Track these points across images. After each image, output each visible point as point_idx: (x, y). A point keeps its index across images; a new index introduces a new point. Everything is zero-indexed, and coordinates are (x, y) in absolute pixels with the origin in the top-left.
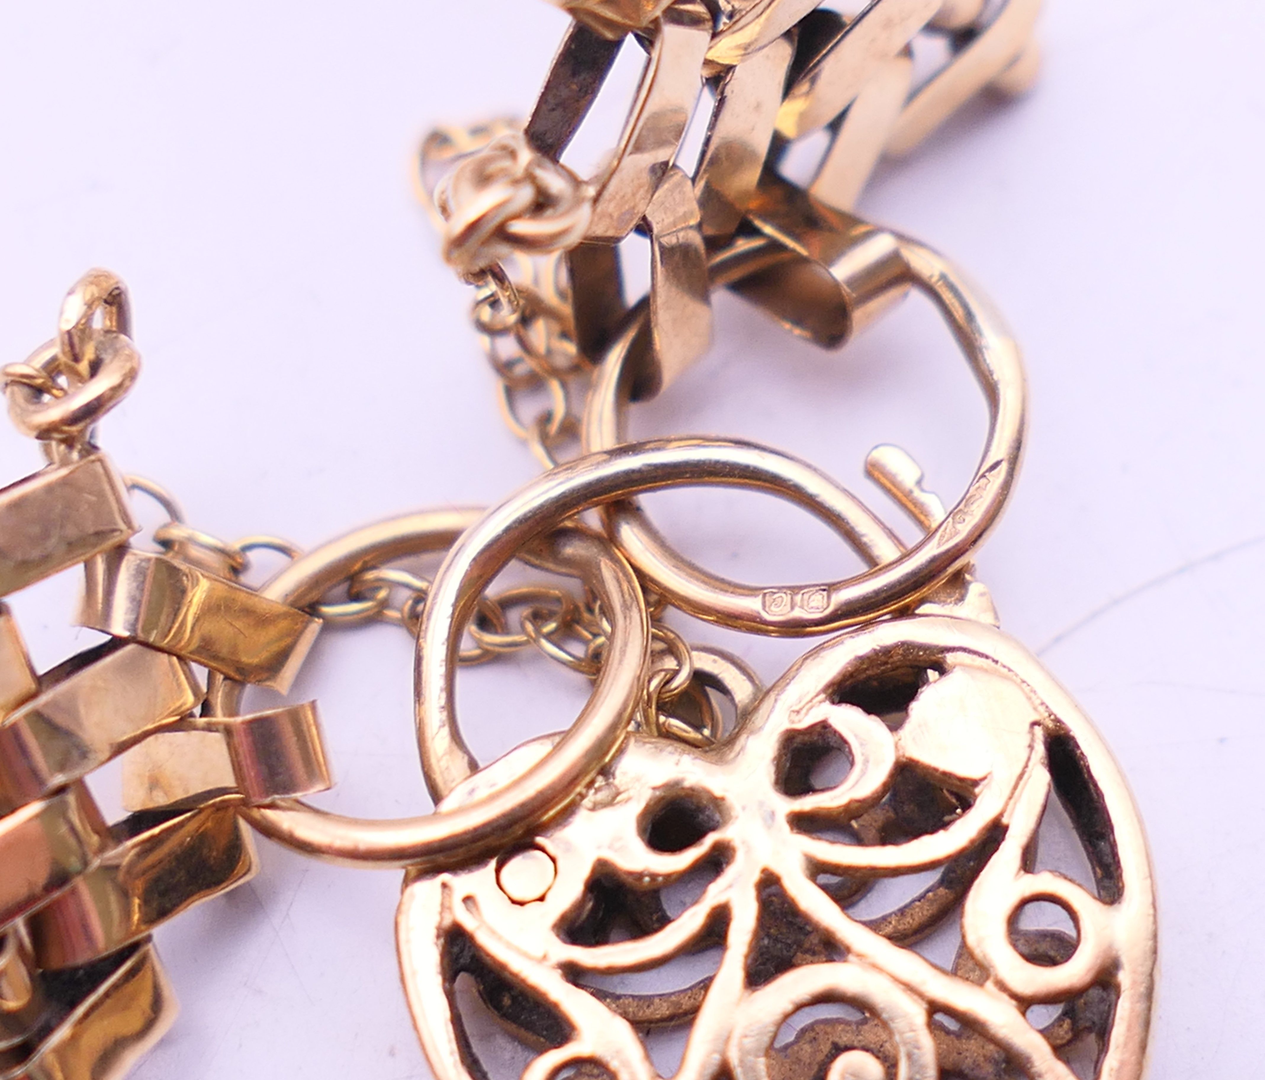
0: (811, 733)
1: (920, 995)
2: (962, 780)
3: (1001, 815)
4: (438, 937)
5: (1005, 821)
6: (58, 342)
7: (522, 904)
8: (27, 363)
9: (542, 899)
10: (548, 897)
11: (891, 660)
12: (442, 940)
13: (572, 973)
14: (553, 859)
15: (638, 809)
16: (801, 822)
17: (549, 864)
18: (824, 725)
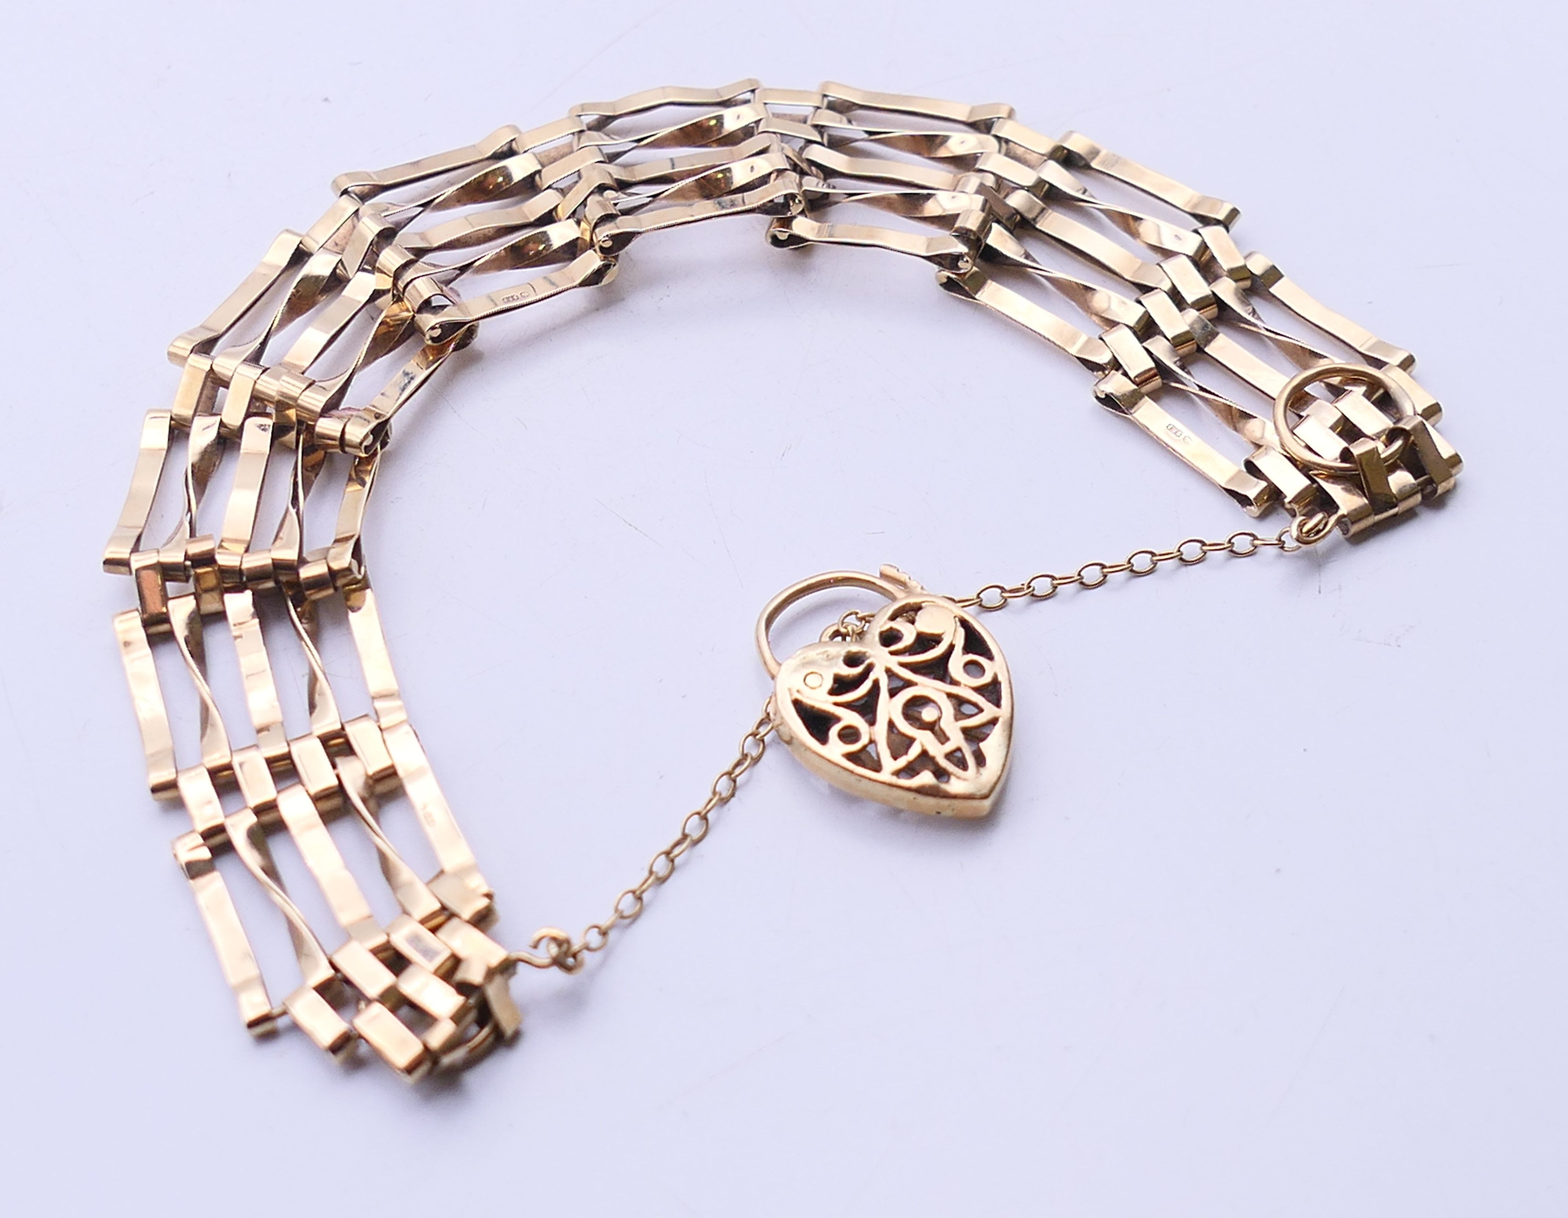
2: (937, 635)
3: (952, 641)
5: (953, 643)
7: (815, 689)
10: (822, 686)
11: (905, 609)
12: (792, 704)
13: (836, 704)
14: (821, 675)
15: (842, 658)
16: (892, 653)
17: (820, 677)
18: (891, 628)
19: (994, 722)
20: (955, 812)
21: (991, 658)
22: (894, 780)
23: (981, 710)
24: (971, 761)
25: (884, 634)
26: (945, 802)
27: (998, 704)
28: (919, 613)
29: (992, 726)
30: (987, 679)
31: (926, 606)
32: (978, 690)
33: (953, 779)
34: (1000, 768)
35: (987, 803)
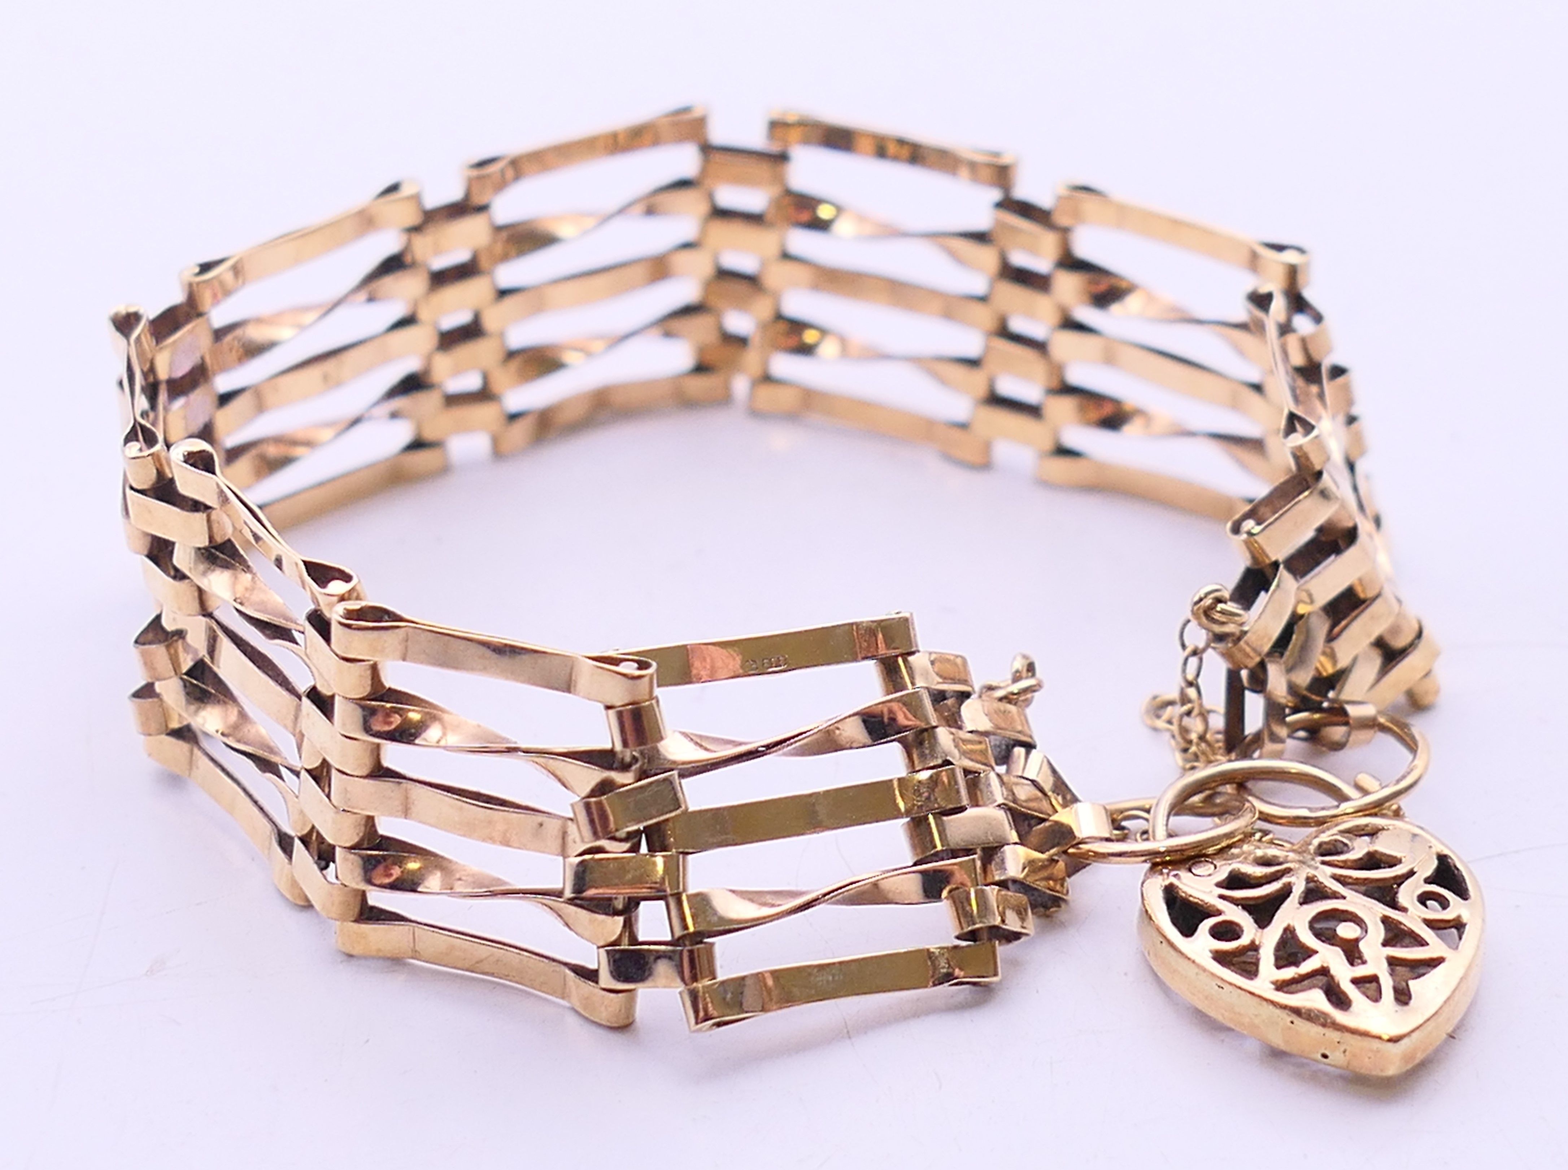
0: (1330, 842)
1: (1379, 913)
5: (1415, 870)
9: (1210, 875)
12: (1163, 889)
13: (1222, 897)
15: (1253, 856)
16: (1326, 863)
17: (1213, 866)
18: (1337, 840)
19: (1439, 960)
20: (1348, 1057)
21: (1464, 896)
22: (1269, 992)
23: (1425, 944)
24: (1388, 994)
25: (1324, 846)
26: (1331, 1034)
27: (1454, 945)
28: (1381, 834)
29: (1434, 964)
30: (1447, 915)
31: (1391, 831)
32: (1429, 922)
33: (1355, 1010)
35: (1395, 1051)
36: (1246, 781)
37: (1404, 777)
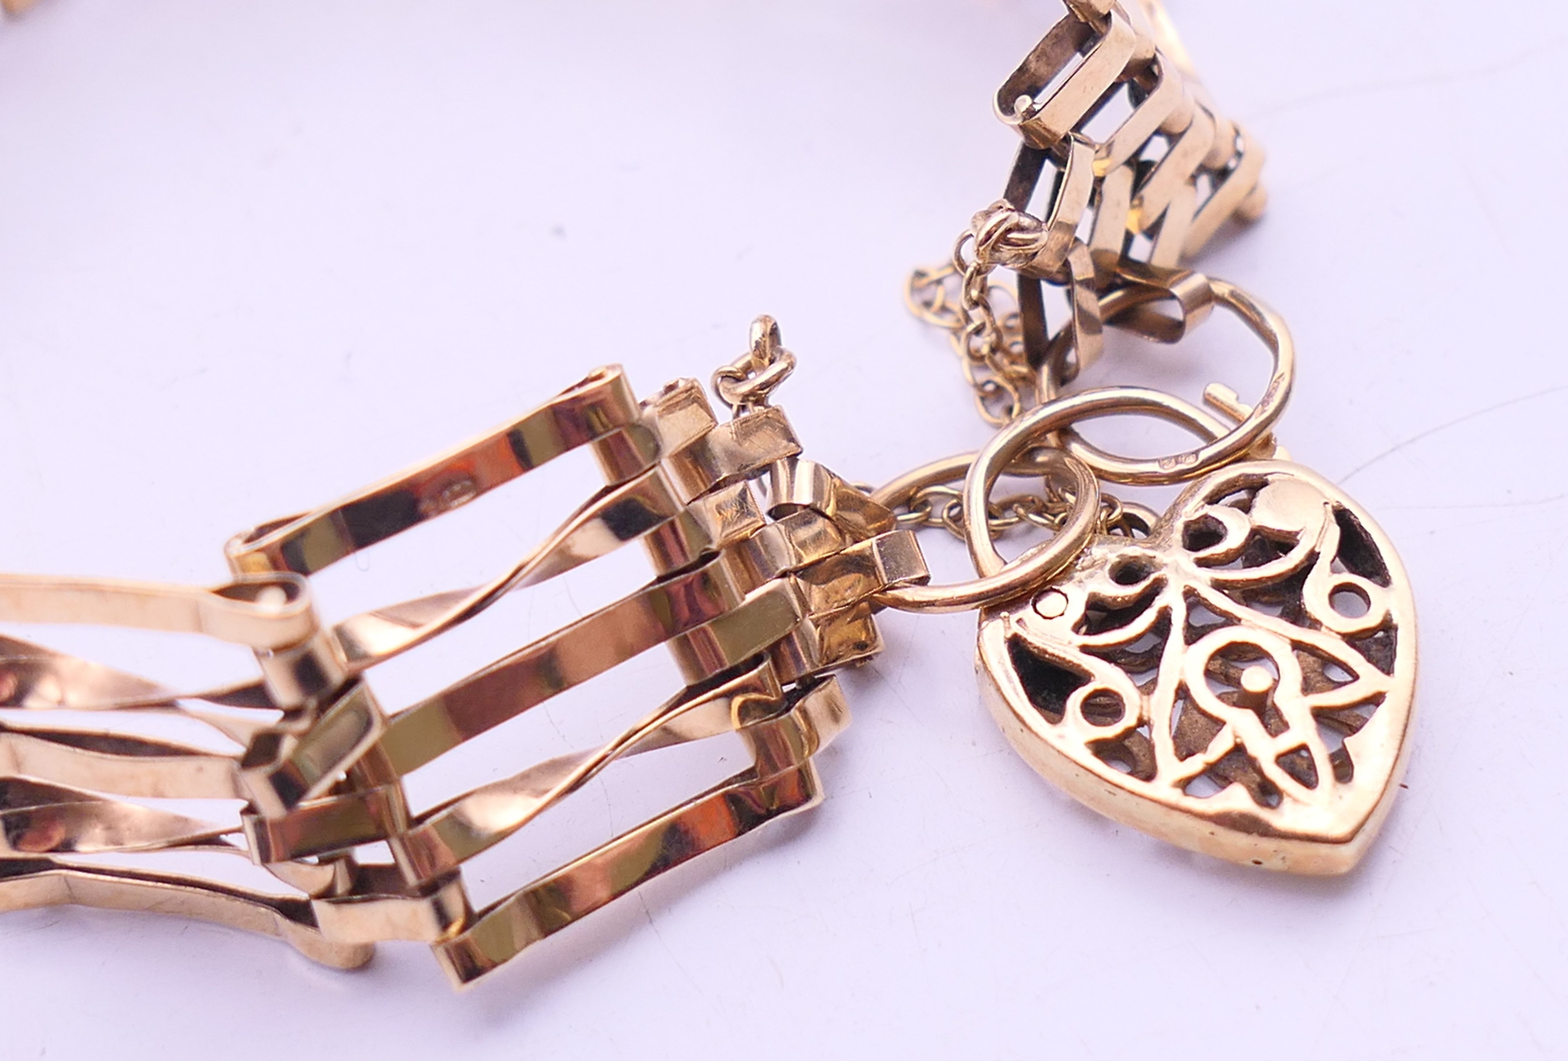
0: (1199, 523)
1: (1286, 637)
2: (1289, 533)
3: (1315, 547)
4: (1005, 642)
5: (1317, 550)
6: (751, 353)
7: (1051, 618)
8: (732, 365)
9: (1062, 614)
10: (1065, 614)
11: (1238, 484)
12: (1007, 644)
13: (1086, 649)
14: (1065, 595)
15: (1108, 567)
16: (1202, 563)
17: (1063, 598)
18: (1206, 517)
19: (1376, 699)
20: (1288, 863)
21: (1385, 582)
22: (1175, 796)
23: (1356, 677)
24: (1324, 770)
25: (1194, 526)
26: (1268, 845)
27: (1388, 670)
28: (1262, 492)
29: (1372, 707)
30: (1371, 619)
31: (1274, 481)
32: (1352, 639)
33: (1287, 803)
34: (1380, 787)
35: (1348, 853)
36: (1071, 423)
37: (1269, 395)
